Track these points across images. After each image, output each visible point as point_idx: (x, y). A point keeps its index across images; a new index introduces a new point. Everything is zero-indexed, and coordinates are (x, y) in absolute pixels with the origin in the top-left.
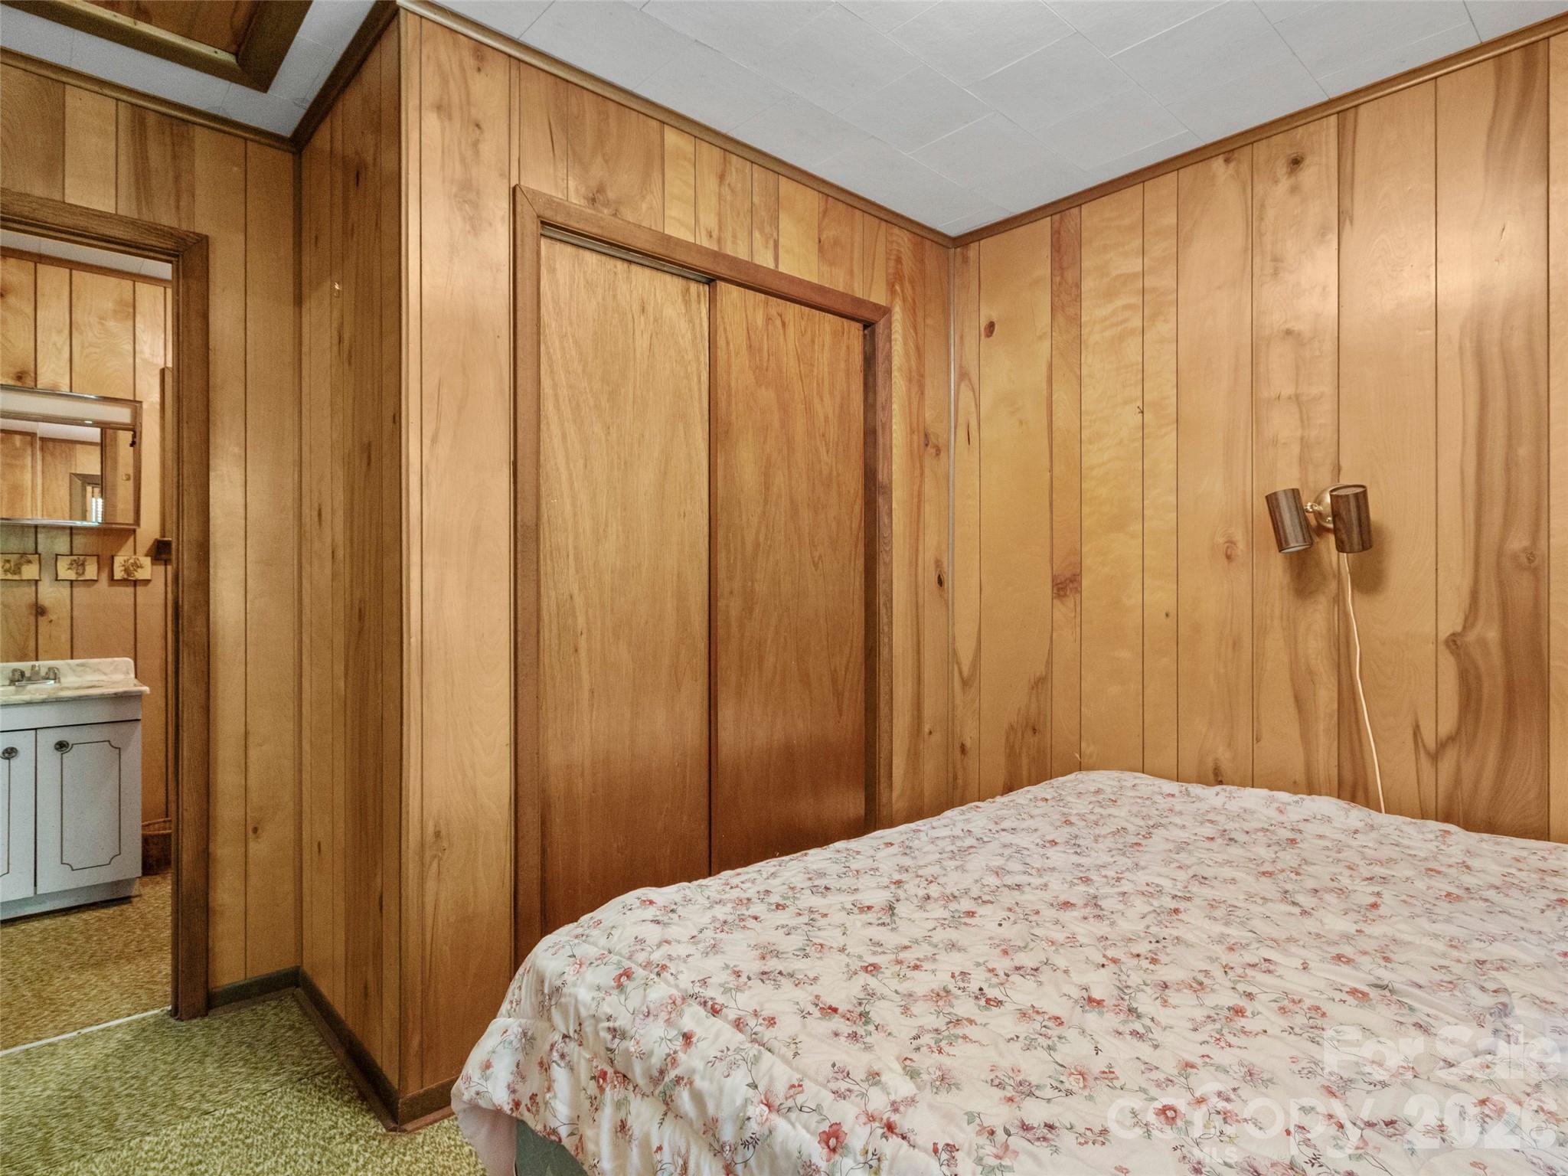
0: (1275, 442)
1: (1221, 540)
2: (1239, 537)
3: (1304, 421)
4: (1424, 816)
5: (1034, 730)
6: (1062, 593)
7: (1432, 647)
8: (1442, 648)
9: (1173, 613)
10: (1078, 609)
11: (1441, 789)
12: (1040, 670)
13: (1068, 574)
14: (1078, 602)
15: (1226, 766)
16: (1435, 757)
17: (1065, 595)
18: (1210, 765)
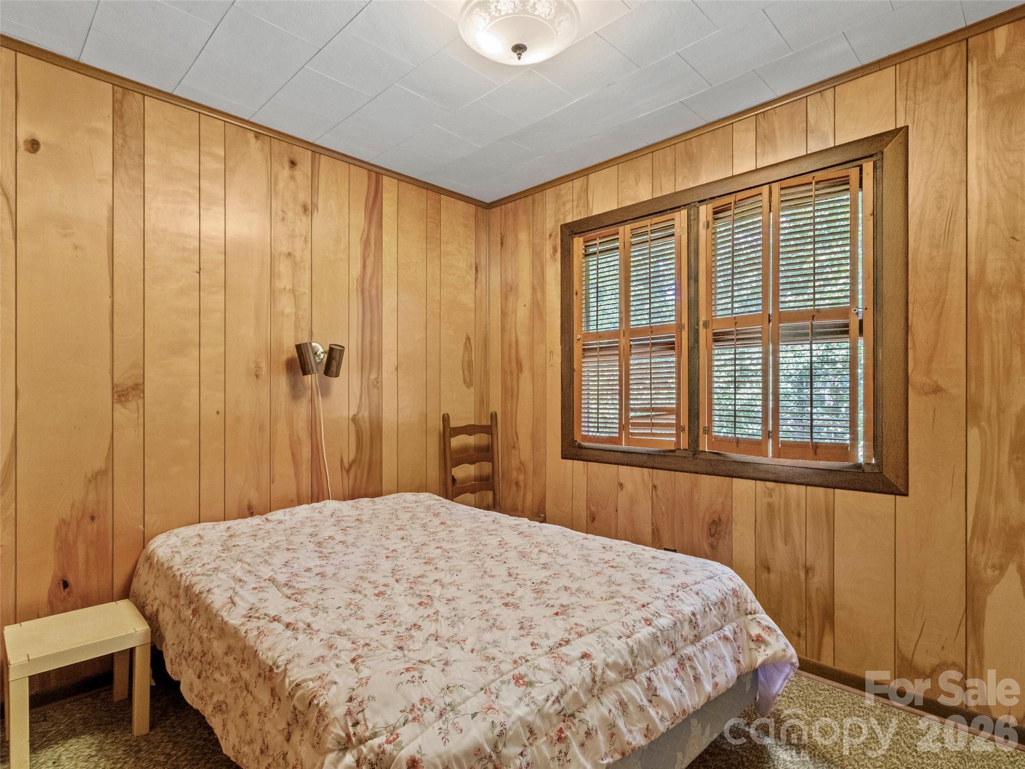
0: (283, 314)
1: (253, 366)
2: (264, 365)
3: (297, 306)
4: (344, 500)
5: (93, 518)
6: (123, 399)
7: (347, 421)
8: (351, 422)
9: (222, 410)
10: (141, 411)
11: (350, 484)
12: (99, 463)
13: (130, 383)
14: (141, 406)
15: (255, 502)
16: (348, 471)
17: (127, 400)
18: (246, 503)
